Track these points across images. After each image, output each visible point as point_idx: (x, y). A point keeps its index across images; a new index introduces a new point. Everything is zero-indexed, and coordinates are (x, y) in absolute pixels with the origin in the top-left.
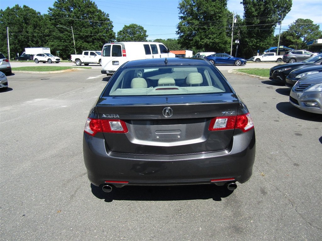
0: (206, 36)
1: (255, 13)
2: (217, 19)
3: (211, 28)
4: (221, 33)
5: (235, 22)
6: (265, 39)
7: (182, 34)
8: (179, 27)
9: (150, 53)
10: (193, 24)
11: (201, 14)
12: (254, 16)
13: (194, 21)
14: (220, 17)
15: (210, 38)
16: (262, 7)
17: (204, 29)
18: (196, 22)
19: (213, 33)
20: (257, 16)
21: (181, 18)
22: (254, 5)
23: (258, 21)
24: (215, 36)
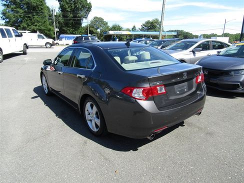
0: (33, 24)
1: (69, 10)
2: (40, 11)
3: (36, 17)
4: (45, 22)
5: (55, 14)
6: (78, 29)
7: (8, 20)
8: (4, 14)
9: (6, 37)
10: (18, 12)
11: (24, 4)
12: (68, 11)
13: (18, 9)
14: (42, 9)
15: (36, 25)
16: (73, 5)
17: (29, 17)
18: (21, 11)
19: (38, 22)
20: (70, 12)
21: (5, 5)
22: (67, 3)
23: (72, 15)
24: (40, 24)
